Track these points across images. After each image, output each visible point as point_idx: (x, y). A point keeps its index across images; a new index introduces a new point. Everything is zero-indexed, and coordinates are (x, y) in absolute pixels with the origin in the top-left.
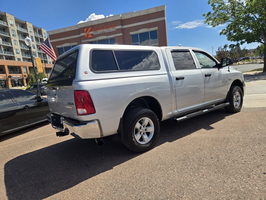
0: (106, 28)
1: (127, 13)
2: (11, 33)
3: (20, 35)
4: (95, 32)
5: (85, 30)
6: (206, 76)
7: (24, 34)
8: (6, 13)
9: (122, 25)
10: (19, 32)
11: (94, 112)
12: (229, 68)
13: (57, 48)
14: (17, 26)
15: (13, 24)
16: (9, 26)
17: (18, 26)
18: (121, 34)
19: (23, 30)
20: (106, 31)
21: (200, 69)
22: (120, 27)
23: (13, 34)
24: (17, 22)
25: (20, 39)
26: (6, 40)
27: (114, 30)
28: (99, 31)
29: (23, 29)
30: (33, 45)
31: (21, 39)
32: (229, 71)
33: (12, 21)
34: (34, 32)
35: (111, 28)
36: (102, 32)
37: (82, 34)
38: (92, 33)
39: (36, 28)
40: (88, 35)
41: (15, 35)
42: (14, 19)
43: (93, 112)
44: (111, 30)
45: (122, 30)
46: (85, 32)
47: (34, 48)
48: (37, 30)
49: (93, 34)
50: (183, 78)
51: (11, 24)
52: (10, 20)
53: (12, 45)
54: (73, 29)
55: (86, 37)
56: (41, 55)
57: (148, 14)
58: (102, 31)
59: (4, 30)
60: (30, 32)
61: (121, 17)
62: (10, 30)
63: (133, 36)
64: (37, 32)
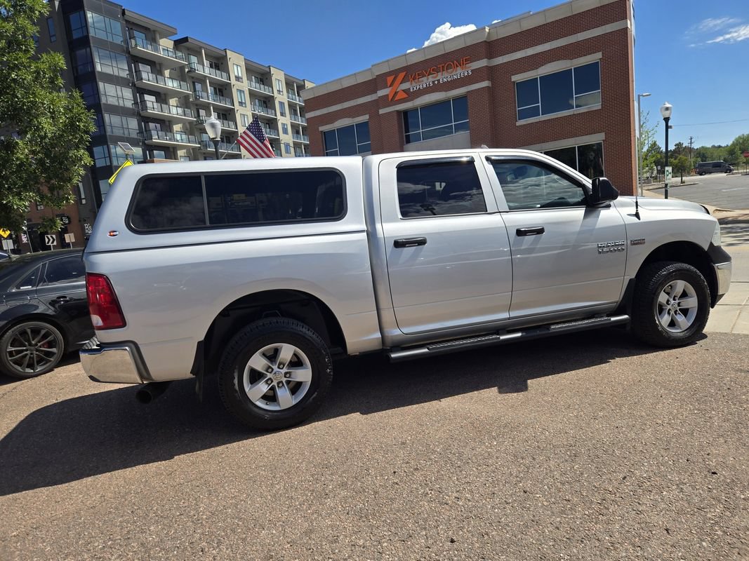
0: (443, 70)
1: (512, 18)
2: (236, 97)
3: (257, 101)
4: (414, 84)
5: (390, 79)
6: (520, 233)
7: (265, 98)
8: (227, 51)
9: (490, 56)
10: (253, 95)
11: (122, 323)
12: (637, 208)
13: (322, 132)
14: (249, 79)
15: (240, 75)
16: (233, 81)
17: (251, 80)
18: (485, 84)
19: (264, 90)
20: (444, 77)
21: (500, 212)
22: (483, 63)
23: (240, 101)
24: (250, 70)
25: (254, 111)
26: (225, 115)
27: (466, 74)
28: (425, 79)
29: (262, 86)
30: (283, 125)
31: (256, 112)
32: (637, 215)
33: (239, 68)
34: (288, 92)
35: (459, 68)
36: (433, 82)
37: (381, 93)
38: (405, 86)
39: (293, 82)
40: (396, 93)
41: (245, 103)
42: (244, 63)
43: (119, 324)
44: (459, 73)
45: (490, 73)
46: (389, 85)
47: (285, 132)
48: (293, 86)
49: (409, 89)
50: (422, 242)
51: (236, 77)
52: (235, 67)
53: (237, 129)
54: (360, 80)
55: (390, 99)
56: (301, 148)
57: (570, 15)
58: (433, 80)
59: (222, 92)
60: (279, 91)
61: (489, 33)
62: (234, 91)
63: (520, 85)
64: (294, 90)
